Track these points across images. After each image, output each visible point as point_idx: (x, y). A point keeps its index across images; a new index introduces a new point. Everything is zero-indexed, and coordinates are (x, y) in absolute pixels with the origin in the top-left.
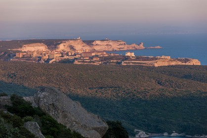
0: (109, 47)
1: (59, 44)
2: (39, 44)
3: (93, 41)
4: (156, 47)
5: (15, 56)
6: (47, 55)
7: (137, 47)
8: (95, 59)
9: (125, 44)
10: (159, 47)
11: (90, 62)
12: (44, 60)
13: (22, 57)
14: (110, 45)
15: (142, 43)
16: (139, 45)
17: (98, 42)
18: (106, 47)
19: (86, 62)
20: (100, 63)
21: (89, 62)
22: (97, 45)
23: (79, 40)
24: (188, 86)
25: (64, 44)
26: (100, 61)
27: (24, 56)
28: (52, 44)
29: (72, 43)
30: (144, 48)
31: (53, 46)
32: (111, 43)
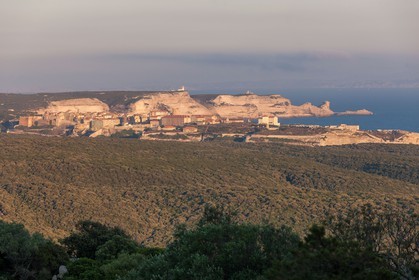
0: (251, 110)
1: (135, 101)
2: (88, 100)
3: (215, 97)
4: (359, 112)
5: (18, 123)
6: (86, 122)
7: (316, 111)
8: (187, 131)
9: (287, 104)
10: (365, 112)
11: (178, 137)
12: (79, 133)
13: (33, 127)
14: (253, 106)
15: (328, 103)
16: (319, 106)
17: (226, 99)
18: (244, 109)
19: (168, 137)
20: (199, 139)
21: (174, 137)
22: (223, 104)
23: (181, 94)
24: (351, 185)
25: (147, 101)
26: (198, 136)
27: (36, 123)
28: (119, 101)
29: (165, 99)
30: (332, 113)
31: (121, 106)
32: (255, 102)
